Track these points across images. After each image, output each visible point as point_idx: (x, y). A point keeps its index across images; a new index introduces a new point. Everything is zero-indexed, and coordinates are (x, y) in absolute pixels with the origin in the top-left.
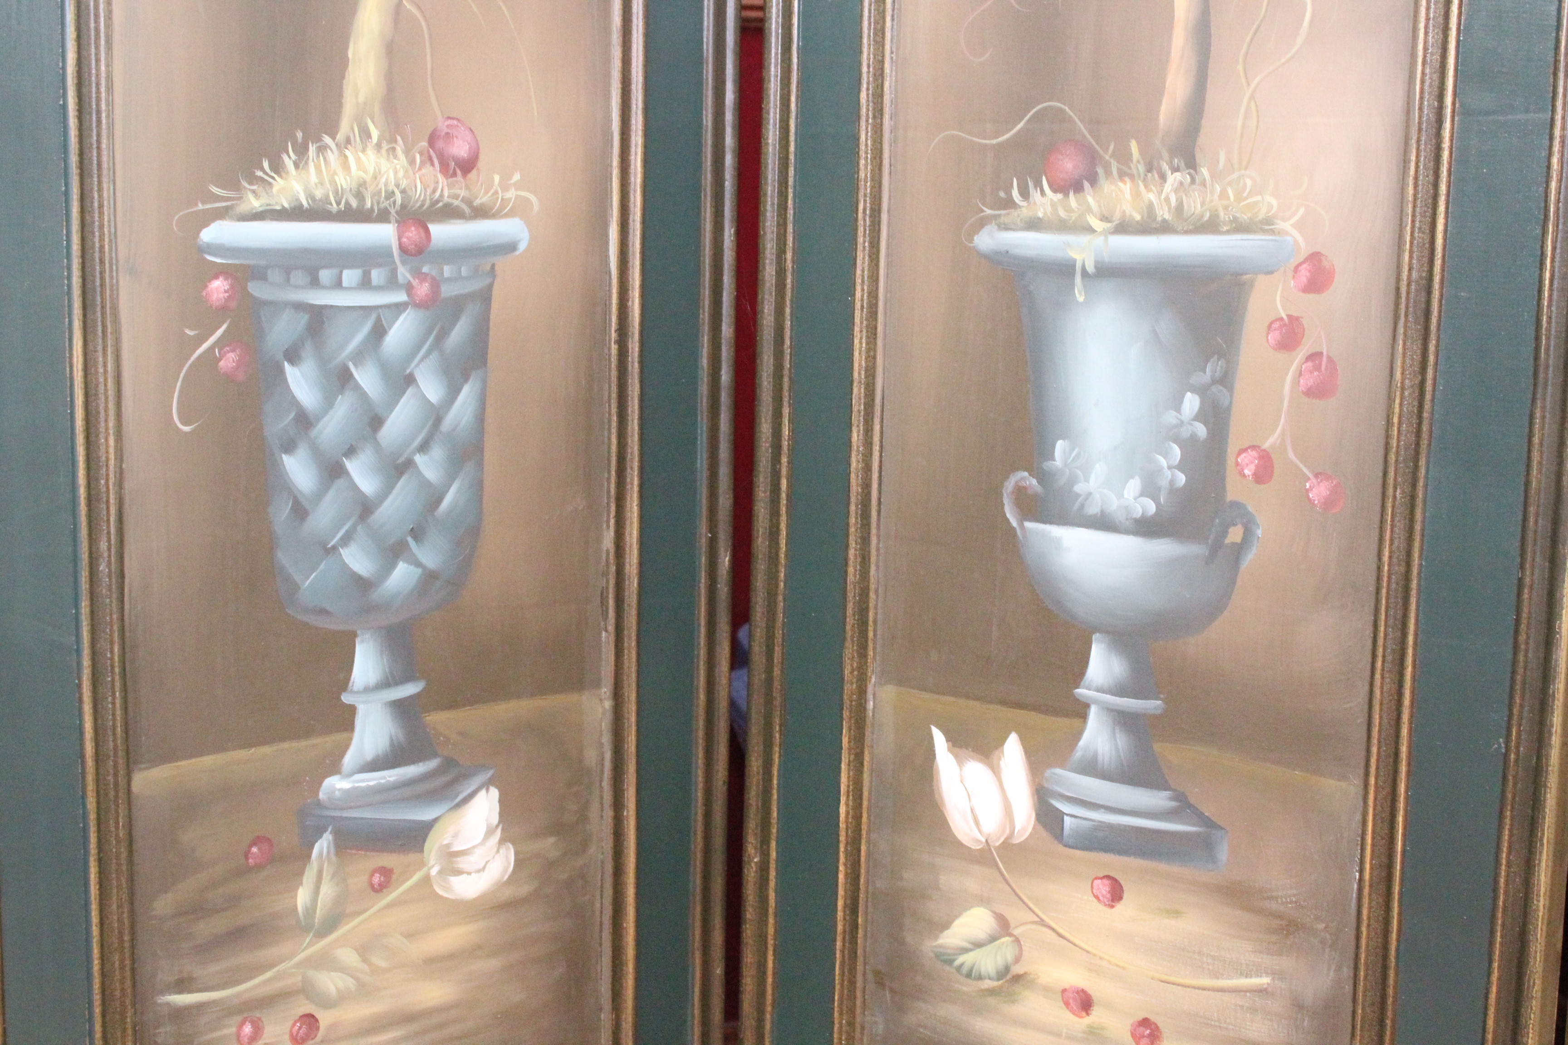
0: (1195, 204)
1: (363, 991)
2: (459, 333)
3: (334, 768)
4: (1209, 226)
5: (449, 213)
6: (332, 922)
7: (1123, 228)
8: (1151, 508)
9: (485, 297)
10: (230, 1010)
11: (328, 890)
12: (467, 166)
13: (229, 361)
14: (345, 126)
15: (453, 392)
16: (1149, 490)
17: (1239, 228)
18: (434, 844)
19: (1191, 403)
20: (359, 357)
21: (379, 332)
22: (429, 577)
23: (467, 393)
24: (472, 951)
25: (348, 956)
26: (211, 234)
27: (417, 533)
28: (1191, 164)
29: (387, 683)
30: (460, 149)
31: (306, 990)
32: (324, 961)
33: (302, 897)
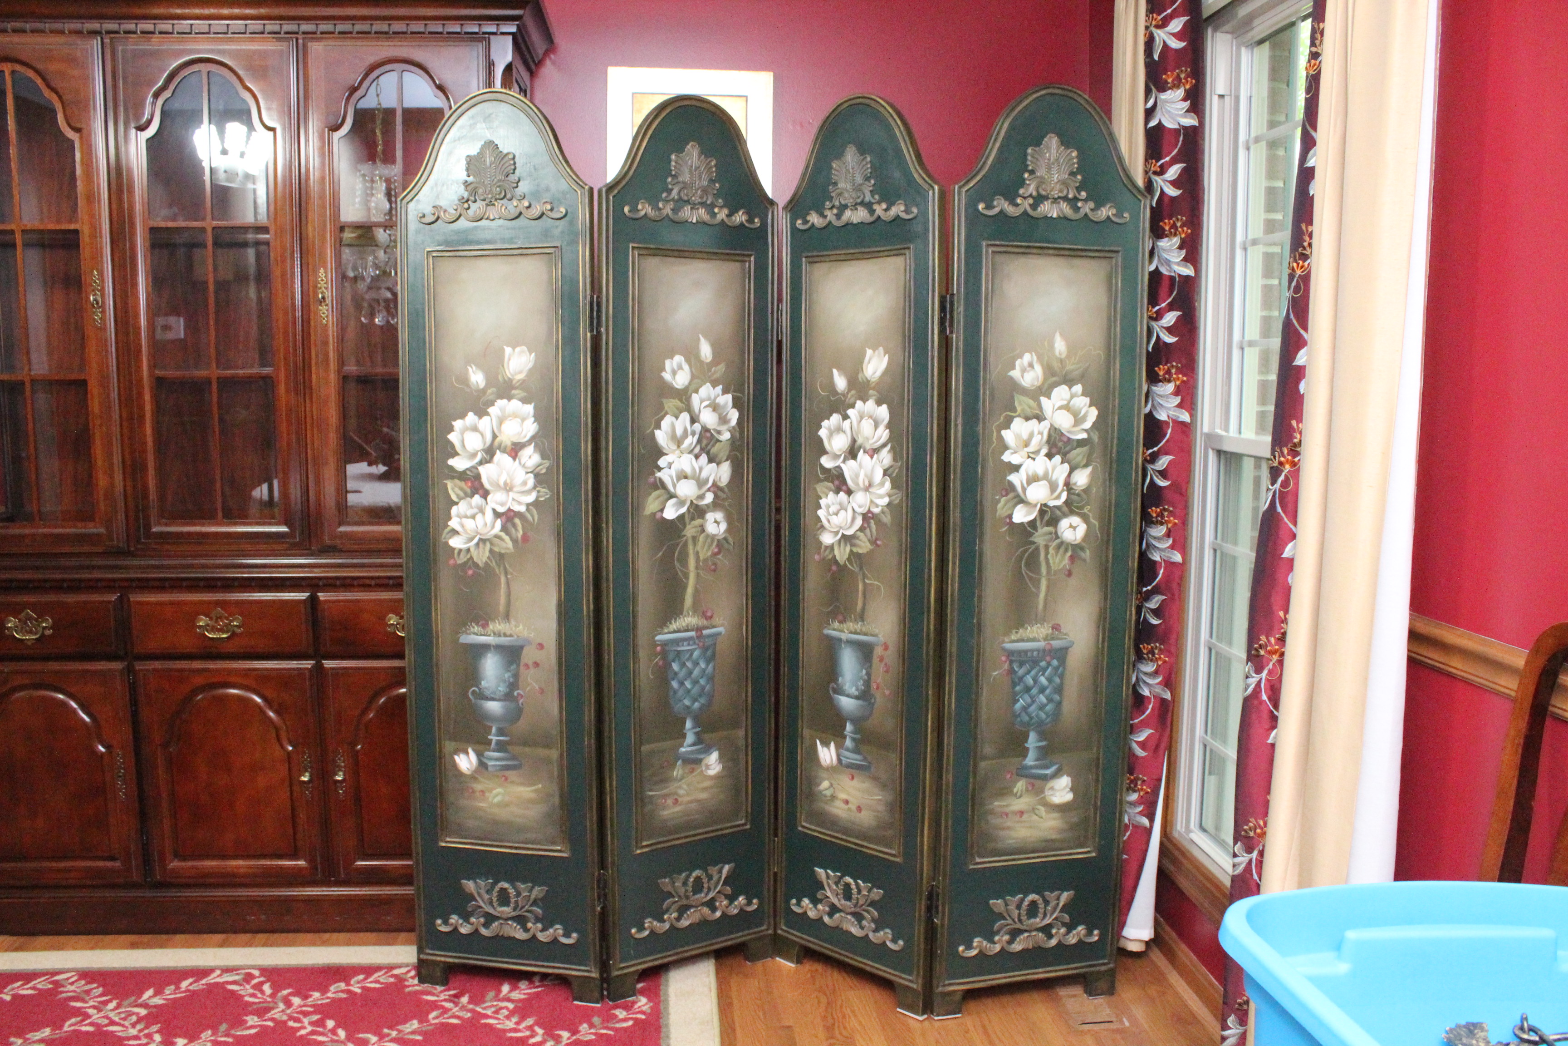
0: (864, 629)
1: (688, 794)
2: (709, 653)
3: (682, 746)
4: (865, 634)
5: (707, 628)
6: (681, 779)
7: (851, 633)
8: (857, 693)
9: (715, 644)
10: (659, 796)
11: (681, 772)
12: (711, 617)
13: (661, 663)
14: (685, 613)
15: (707, 665)
16: (857, 689)
17: (872, 635)
18: (703, 763)
19: (864, 671)
20: (688, 660)
21: (691, 655)
22: (703, 705)
23: (711, 665)
24: (712, 787)
25: (685, 787)
26: (658, 638)
27: (700, 696)
28: (863, 620)
29: (693, 728)
30: (709, 614)
31: (676, 793)
32: (680, 787)
33: (675, 773)
